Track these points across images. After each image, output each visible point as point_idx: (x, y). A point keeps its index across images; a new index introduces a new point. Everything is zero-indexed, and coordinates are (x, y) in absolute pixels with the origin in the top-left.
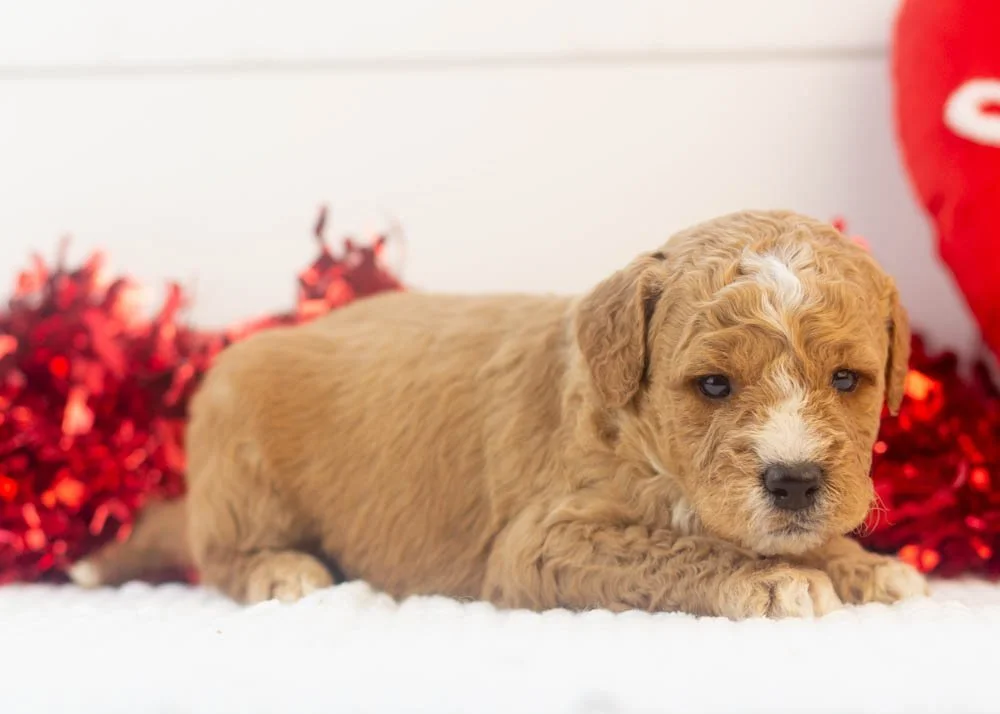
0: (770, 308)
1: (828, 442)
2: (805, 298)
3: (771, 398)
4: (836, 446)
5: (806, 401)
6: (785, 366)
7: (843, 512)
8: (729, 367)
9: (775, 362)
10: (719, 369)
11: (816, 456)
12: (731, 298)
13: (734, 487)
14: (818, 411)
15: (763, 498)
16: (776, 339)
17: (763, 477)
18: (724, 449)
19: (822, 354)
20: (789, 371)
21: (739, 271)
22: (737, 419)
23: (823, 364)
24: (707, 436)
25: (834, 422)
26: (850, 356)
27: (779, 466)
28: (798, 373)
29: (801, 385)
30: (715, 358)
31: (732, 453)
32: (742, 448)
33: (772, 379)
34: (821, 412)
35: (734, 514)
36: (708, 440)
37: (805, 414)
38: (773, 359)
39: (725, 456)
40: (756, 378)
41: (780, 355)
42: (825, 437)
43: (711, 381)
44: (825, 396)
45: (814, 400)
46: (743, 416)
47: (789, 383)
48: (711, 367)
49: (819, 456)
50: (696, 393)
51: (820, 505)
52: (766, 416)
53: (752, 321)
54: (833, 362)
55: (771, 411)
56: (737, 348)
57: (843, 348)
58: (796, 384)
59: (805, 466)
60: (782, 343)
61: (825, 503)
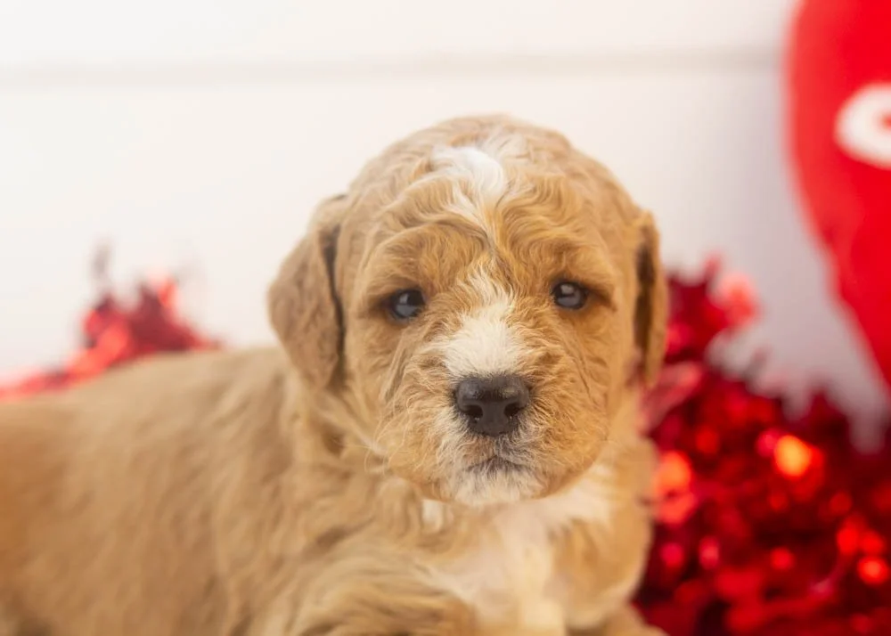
0: (464, 200)
1: (539, 353)
2: (511, 185)
3: (465, 303)
4: (549, 359)
5: (512, 306)
6: (484, 268)
7: (557, 439)
9: (472, 264)
10: (406, 279)
11: (520, 367)
12: (416, 196)
13: (419, 409)
14: (527, 319)
15: (454, 419)
17: (454, 395)
18: (412, 367)
19: (534, 254)
20: (491, 275)
21: (428, 167)
22: (425, 332)
23: (535, 268)
24: (392, 365)
25: (548, 333)
26: (572, 260)
27: (473, 379)
28: (501, 276)
29: (507, 290)
30: (399, 266)
31: (419, 371)
32: (431, 363)
33: (467, 283)
34: (532, 321)
35: (421, 443)
36: (393, 368)
37: (510, 321)
38: (471, 261)
39: (413, 376)
40: (449, 284)
41: (478, 256)
42: (536, 346)
43: (404, 299)
45: (523, 306)
46: (432, 328)
47: (491, 287)
48: (396, 278)
49: (524, 368)
50: (385, 317)
51: (525, 429)
52: (458, 324)
53: (442, 217)
55: (464, 317)
56: (425, 250)
57: (563, 249)
58: (501, 289)
59: (504, 379)
60: (480, 240)
61: (532, 426)
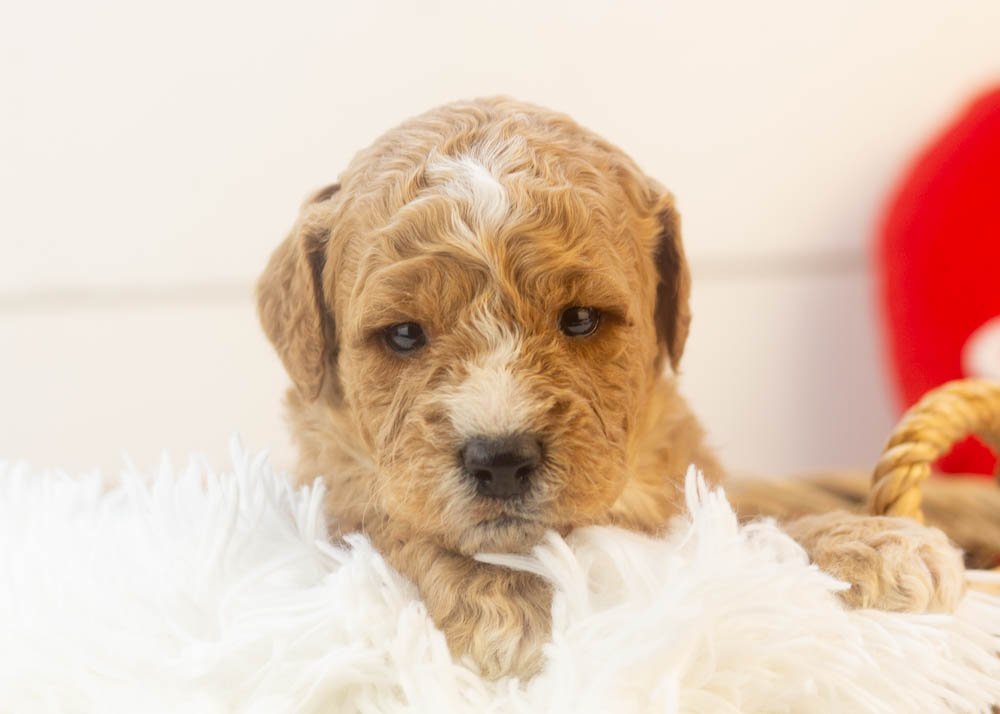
0: (463, 227)
1: (549, 404)
2: (512, 210)
3: (469, 348)
4: (560, 407)
5: (518, 351)
6: (489, 306)
7: (573, 496)
8: (415, 311)
9: (475, 302)
10: (402, 314)
11: (530, 424)
12: (411, 220)
13: (423, 467)
14: (534, 363)
15: (461, 482)
16: (474, 270)
17: (460, 456)
18: (415, 418)
19: (540, 288)
20: (495, 314)
21: (423, 182)
22: (428, 378)
23: (542, 301)
24: (392, 405)
25: (557, 378)
26: (580, 291)
27: (481, 441)
28: (506, 316)
29: (512, 330)
30: (396, 301)
31: (423, 423)
32: (436, 417)
33: (470, 324)
34: (539, 364)
35: (424, 503)
36: (394, 408)
37: (515, 368)
38: (473, 297)
39: (414, 426)
40: (450, 325)
41: (481, 293)
42: (545, 396)
43: (404, 330)
44: (547, 342)
45: (528, 349)
46: (435, 374)
47: (496, 329)
48: (396, 314)
49: (535, 425)
50: (381, 348)
51: (539, 489)
52: (463, 373)
53: (441, 248)
54: (556, 297)
55: (470, 366)
56: (422, 285)
57: (573, 277)
58: (506, 329)
59: (515, 439)
60: (482, 272)
61: (545, 486)
